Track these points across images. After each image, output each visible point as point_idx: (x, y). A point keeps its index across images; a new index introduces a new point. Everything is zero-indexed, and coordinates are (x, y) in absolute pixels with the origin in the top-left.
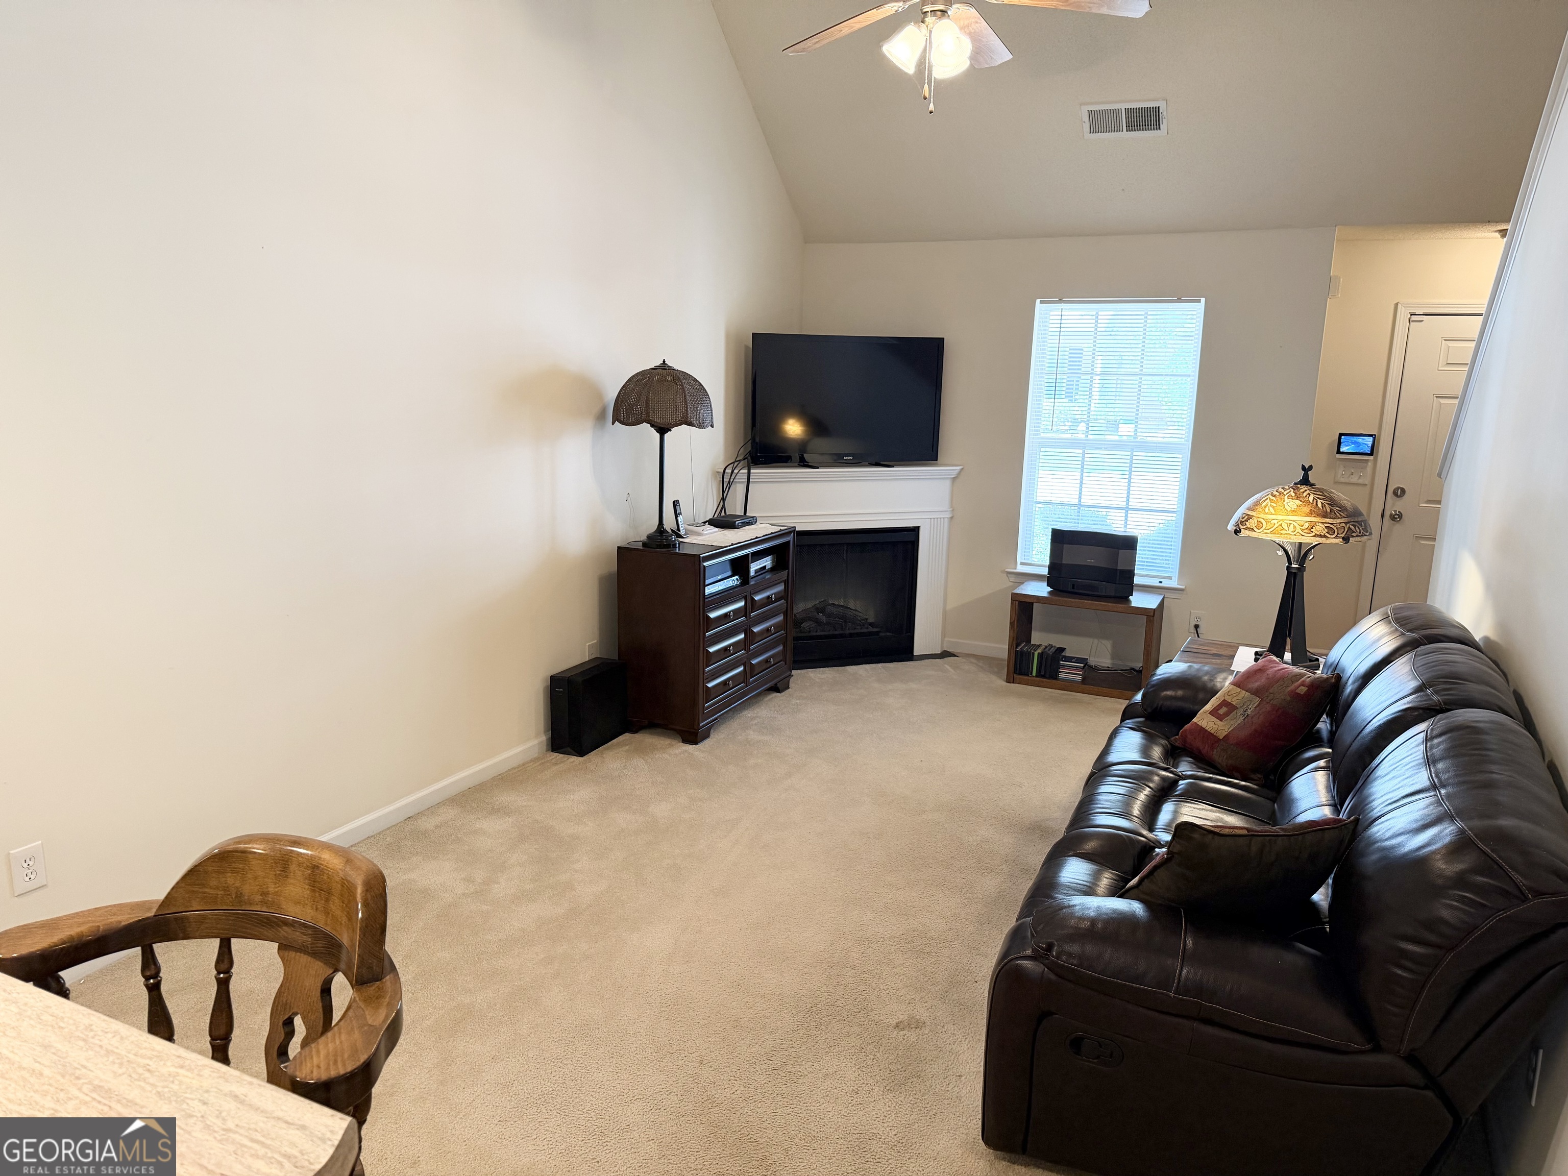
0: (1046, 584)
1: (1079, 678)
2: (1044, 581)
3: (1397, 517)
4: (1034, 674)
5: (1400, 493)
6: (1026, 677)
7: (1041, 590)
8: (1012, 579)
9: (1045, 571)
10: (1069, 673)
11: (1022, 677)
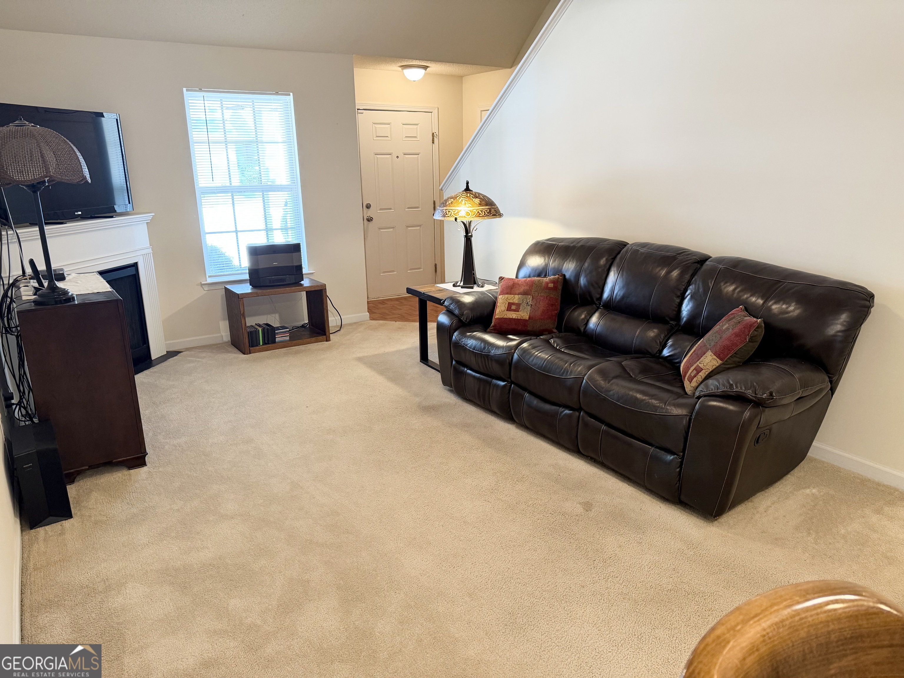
0: (249, 284)
1: (288, 338)
2: (248, 283)
3: (370, 220)
4: (261, 344)
5: (368, 207)
6: (258, 348)
7: (247, 289)
8: (206, 289)
9: (247, 277)
10: (281, 337)
11: (255, 348)
